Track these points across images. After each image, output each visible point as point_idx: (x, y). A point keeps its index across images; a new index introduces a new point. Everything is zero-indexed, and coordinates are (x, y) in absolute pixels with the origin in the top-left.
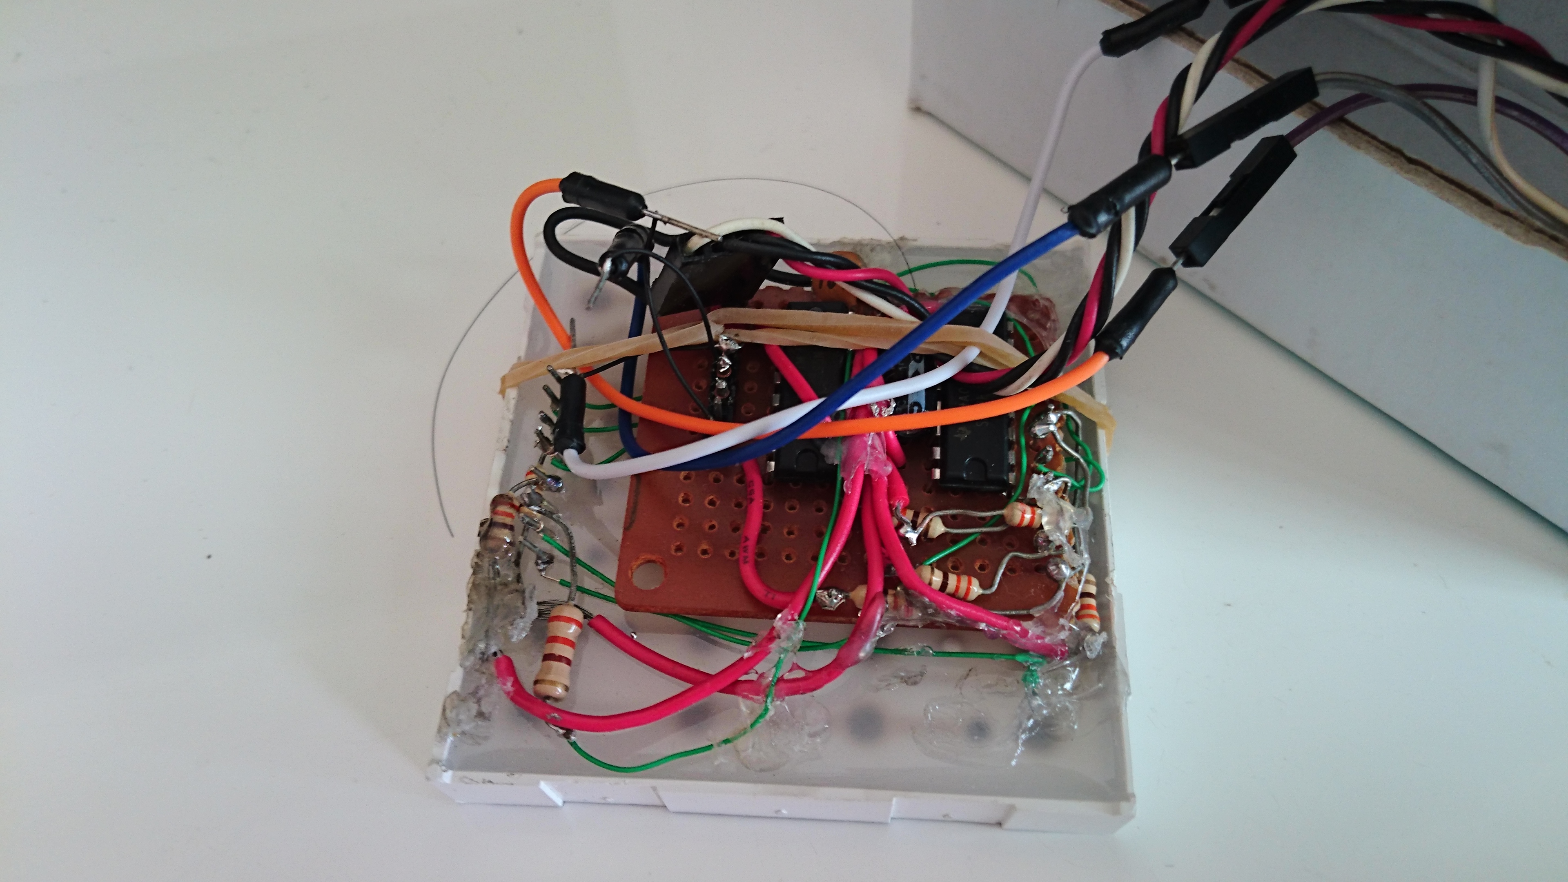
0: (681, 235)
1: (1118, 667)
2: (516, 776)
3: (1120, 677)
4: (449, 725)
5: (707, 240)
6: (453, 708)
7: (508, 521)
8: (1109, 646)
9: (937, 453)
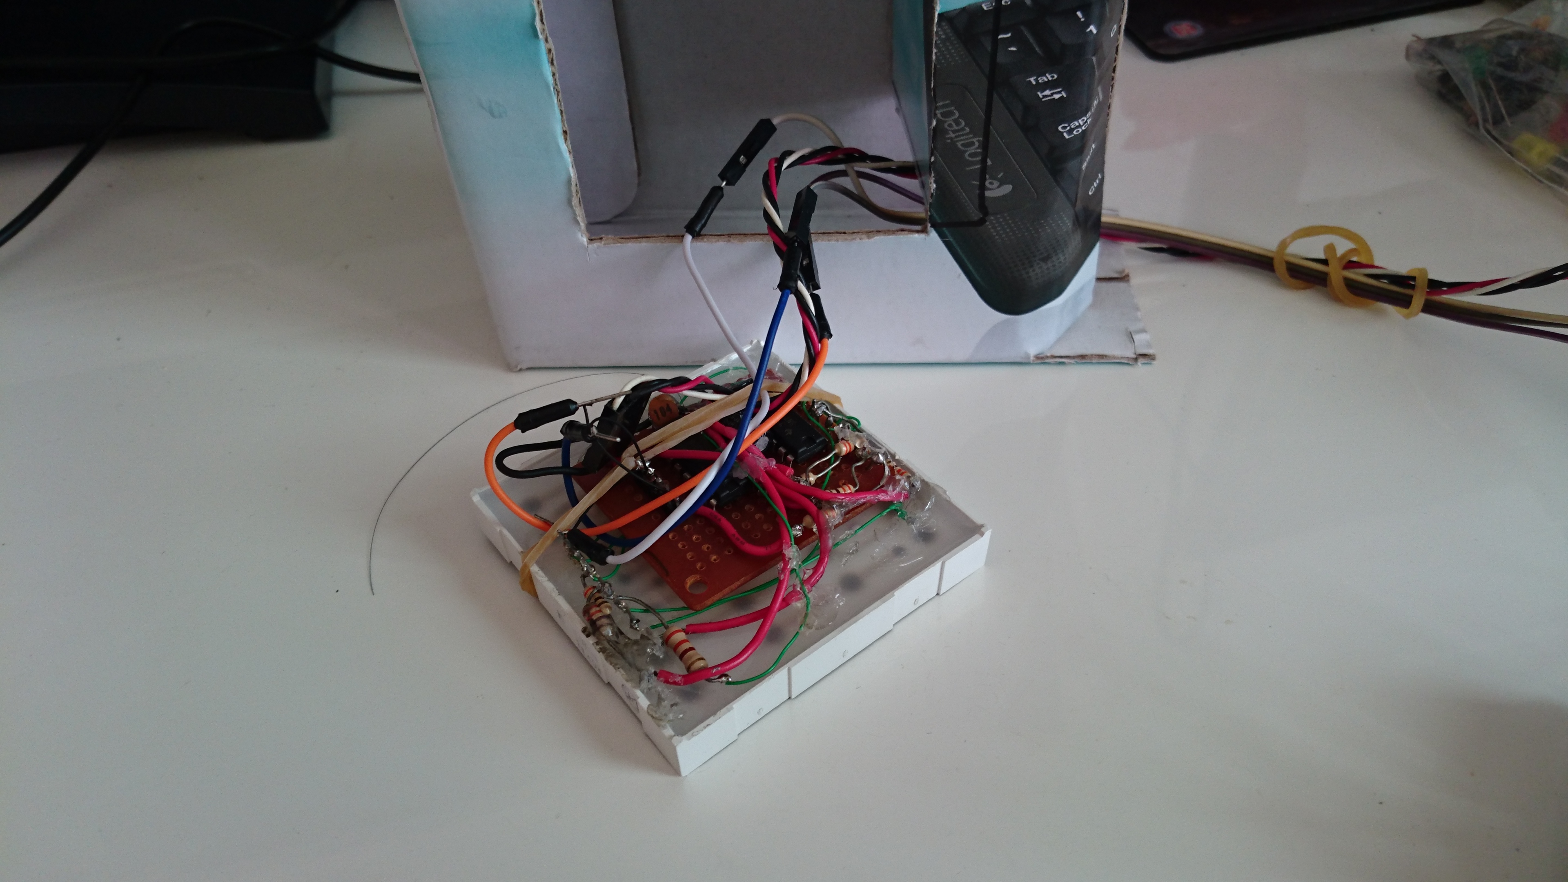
0: (608, 403)
1: (932, 485)
2: (718, 713)
3: (936, 488)
4: (661, 720)
5: (622, 398)
6: (656, 712)
7: (600, 615)
8: (923, 482)
9: (782, 450)
